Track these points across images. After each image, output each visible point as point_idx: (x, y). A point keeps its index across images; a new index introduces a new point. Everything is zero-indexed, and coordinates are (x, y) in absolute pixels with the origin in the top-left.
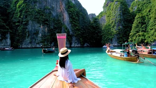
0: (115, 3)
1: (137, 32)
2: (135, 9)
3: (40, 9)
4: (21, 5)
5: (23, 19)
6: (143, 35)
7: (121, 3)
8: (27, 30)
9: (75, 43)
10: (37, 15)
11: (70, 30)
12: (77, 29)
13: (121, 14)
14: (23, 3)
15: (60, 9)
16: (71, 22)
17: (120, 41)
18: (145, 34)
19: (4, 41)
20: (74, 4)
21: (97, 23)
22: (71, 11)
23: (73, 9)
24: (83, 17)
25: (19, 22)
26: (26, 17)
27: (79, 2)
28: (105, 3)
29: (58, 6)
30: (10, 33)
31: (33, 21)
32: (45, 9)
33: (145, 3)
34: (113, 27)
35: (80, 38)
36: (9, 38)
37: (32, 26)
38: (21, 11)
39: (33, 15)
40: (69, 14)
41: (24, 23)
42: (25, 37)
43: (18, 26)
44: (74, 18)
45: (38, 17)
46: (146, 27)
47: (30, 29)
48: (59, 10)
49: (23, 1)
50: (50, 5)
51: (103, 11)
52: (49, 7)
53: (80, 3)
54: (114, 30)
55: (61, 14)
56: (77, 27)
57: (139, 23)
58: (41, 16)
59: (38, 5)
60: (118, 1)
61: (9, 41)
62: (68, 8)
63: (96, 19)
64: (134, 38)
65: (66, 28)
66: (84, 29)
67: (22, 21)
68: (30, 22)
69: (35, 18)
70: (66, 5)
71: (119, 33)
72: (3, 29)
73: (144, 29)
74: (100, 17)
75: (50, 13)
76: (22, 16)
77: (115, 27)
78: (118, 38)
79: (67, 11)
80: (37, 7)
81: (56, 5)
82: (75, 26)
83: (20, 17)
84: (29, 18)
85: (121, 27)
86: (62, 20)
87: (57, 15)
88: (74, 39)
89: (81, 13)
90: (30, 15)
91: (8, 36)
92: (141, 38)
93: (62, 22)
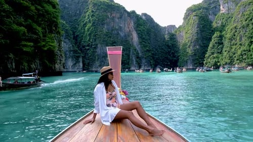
0: (194, 18)
1: (213, 53)
2: (219, 23)
3: (108, 30)
4: (90, 28)
5: (92, 43)
6: (217, 57)
7: (200, 19)
8: (96, 54)
9: (145, 65)
10: (105, 38)
11: (139, 52)
12: (147, 50)
13: (199, 32)
14: (92, 26)
15: (128, 28)
16: (140, 43)
17: (196, 64)
18: (220, 55)
19: (77, 64)
20: (144, 20)
21: (175, 40)
22: (140, 31)
23: (142, 27)
24: (156, 35)
25: (88, 46)
26: (95, 40)
27: (150, 16)
28: (185, 13)
29: (126, 25)
30: (82, 57)
31: (101, 44)
32: (112, 30)
33: (229, 17)
34: (189, 47)
35: (151, 60)
36: (81, 62)
37: (100, 50)
38: (90, 35)
39: (101, 38)
40: (138, 34)
41: (93, 46)
42: (95, 60)
43: (88, 49)
44: (144, 38)
45: (106, 39)
46: (222, 48)
47: (99, 52)
48: (127, 30)
49: (91, 25)
50: (118, 25)
51: (182, 25)
52: (117, 28)
53: (152, 18)
54: (190, 51)
55: (129, 34)
56: (147, 48)
57: (216, 43)
58: (109, 39)
59: (105, 27)
60: (196, 15)
61: (81, 65)
62: (137, 27)
63: (173, 35)
64: (209, 60)
65: (135, 50)
66: (156, 49)
67: (92, 45)
68: (99, 45)
69: (104, 41)
70: (135, 23)
71: (195, 55)
72: (77, 54)
73: (219, 51)
74: (178, 33)
75: (118, 34)
76: (91, 40)
77: (191, 48)
78: (193, 60)
79: (136, 31)
80: (105, 30)
81: (124, 24)
82: (145, 46)
83: (89, 41)
84: (97, 42)
85: (197, 47)
86: (130, 41)
87: (125, 36)
88: (144, 61)
89: (153, 30)
90: (99, 38)
91: (81, 59)
92: (214, 60)
93: (131, 43)
